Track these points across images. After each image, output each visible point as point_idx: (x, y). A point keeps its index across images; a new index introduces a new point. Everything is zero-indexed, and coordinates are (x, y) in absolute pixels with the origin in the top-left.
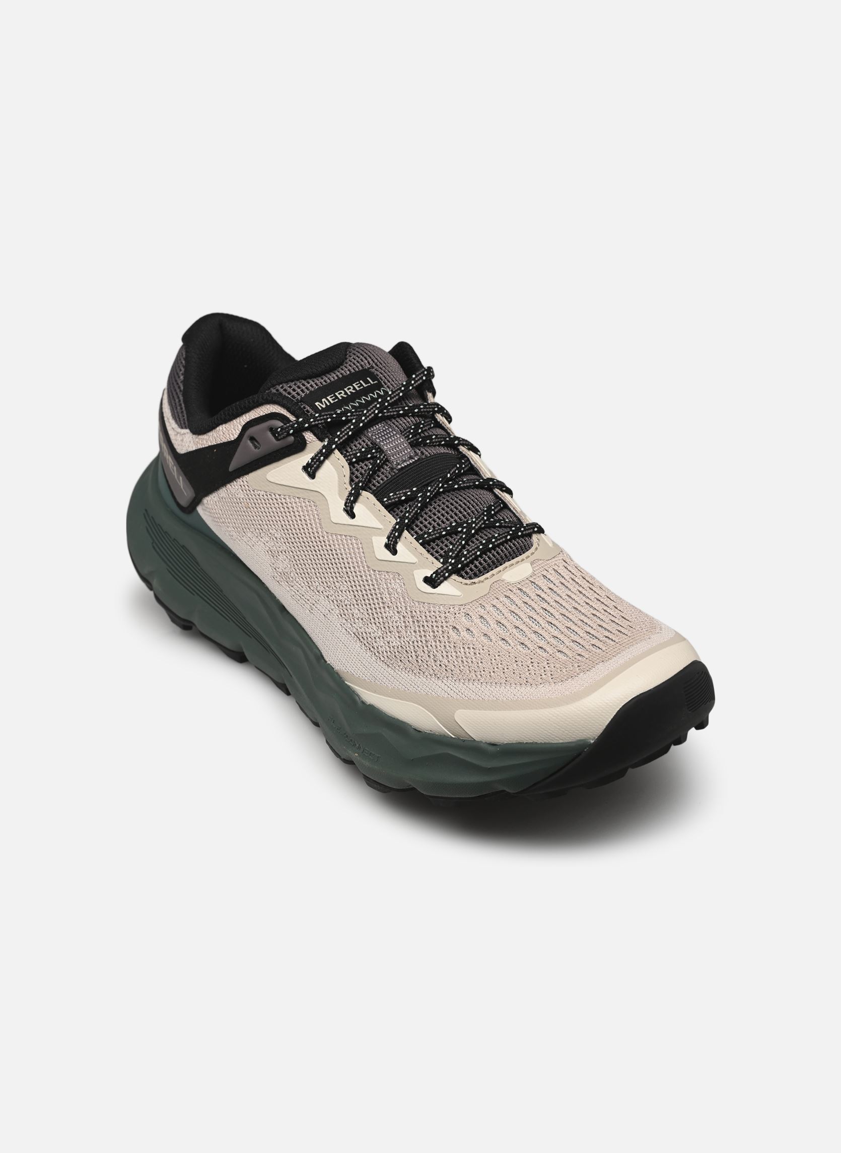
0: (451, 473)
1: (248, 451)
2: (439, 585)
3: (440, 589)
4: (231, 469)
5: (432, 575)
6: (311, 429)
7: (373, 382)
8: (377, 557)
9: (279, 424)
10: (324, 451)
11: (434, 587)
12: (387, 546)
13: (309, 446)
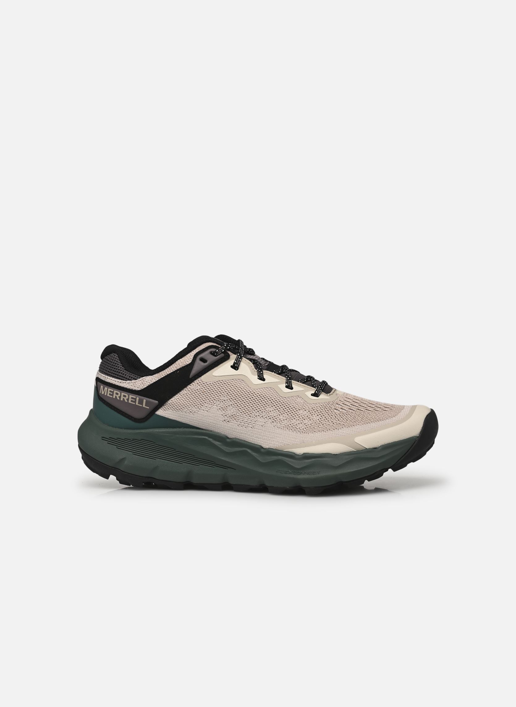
1: (199, 365)
2: (319, 396)
3: (320, 397)
4: (191, 377)
5: (315, 392)
6: (229, 350)
8: (285, 392)
9: (213, 350)
10: (238, 358)
11: (318, 397)
12: (286, 387)
13: (231, 357)
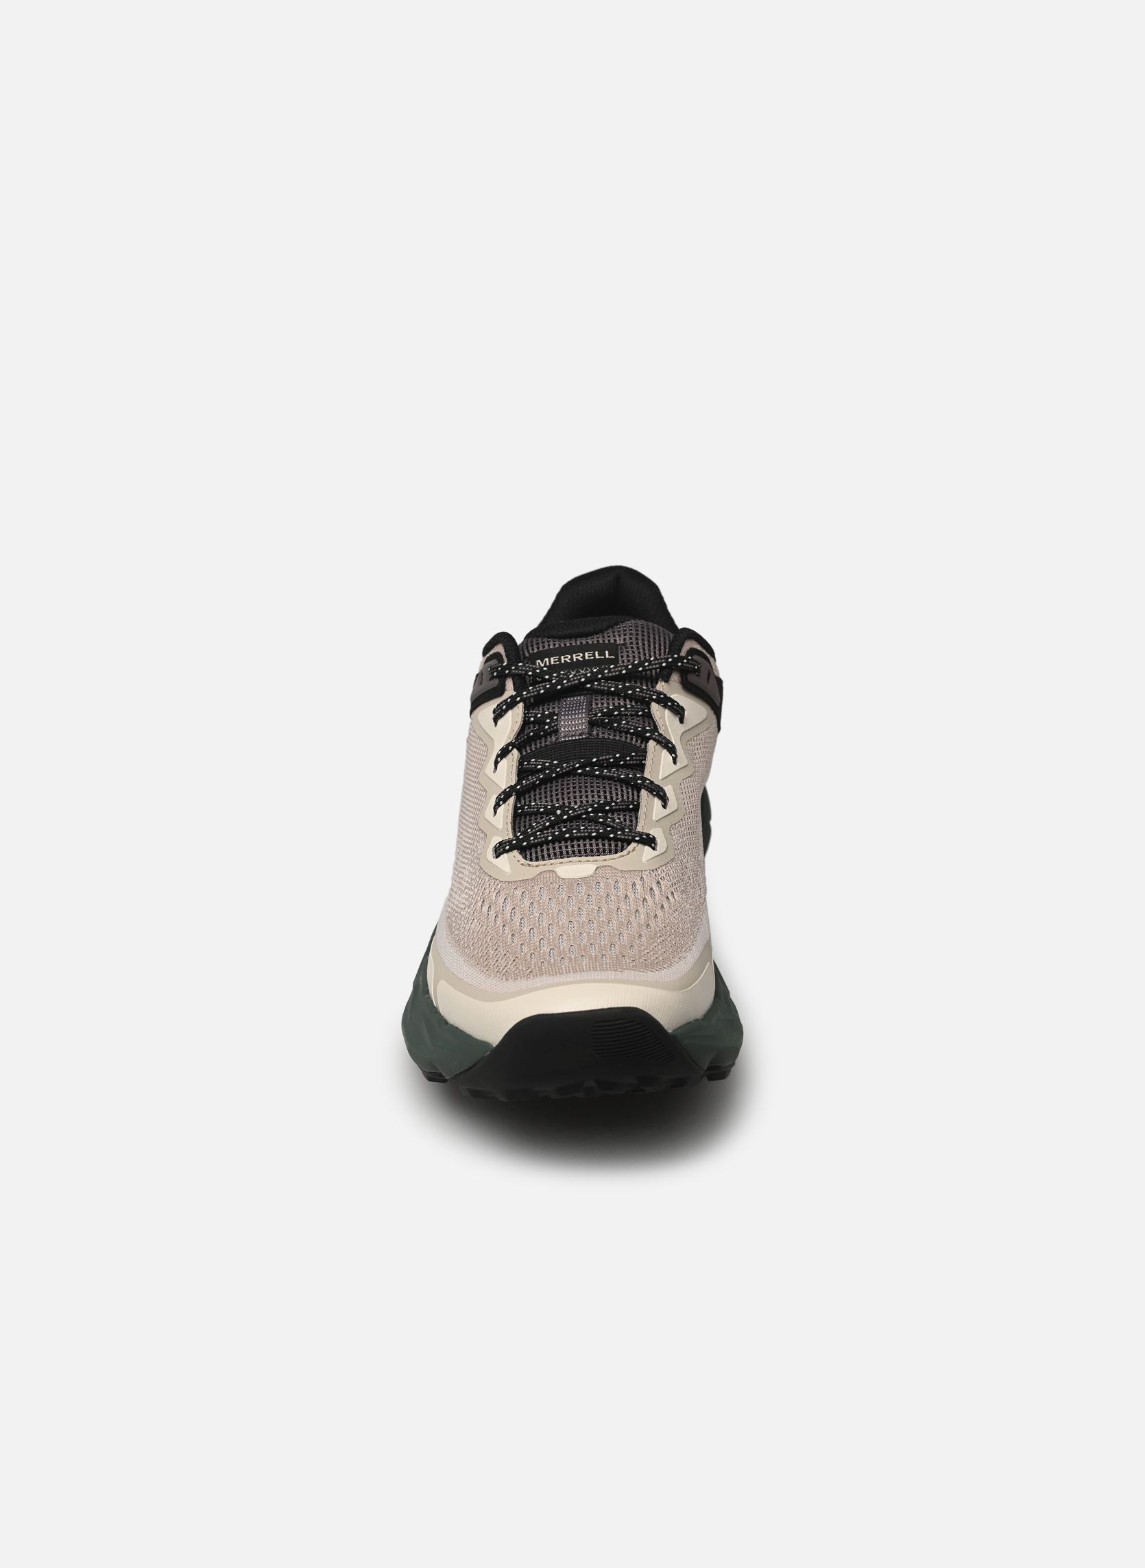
0: (601, 758)
2: (499, 856)
3: (497, 861)
7: (599, 656)
10: (509, 700)
11: (495, 857)
12: (494, 807)
13: (505, 693)
